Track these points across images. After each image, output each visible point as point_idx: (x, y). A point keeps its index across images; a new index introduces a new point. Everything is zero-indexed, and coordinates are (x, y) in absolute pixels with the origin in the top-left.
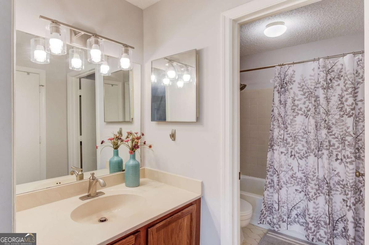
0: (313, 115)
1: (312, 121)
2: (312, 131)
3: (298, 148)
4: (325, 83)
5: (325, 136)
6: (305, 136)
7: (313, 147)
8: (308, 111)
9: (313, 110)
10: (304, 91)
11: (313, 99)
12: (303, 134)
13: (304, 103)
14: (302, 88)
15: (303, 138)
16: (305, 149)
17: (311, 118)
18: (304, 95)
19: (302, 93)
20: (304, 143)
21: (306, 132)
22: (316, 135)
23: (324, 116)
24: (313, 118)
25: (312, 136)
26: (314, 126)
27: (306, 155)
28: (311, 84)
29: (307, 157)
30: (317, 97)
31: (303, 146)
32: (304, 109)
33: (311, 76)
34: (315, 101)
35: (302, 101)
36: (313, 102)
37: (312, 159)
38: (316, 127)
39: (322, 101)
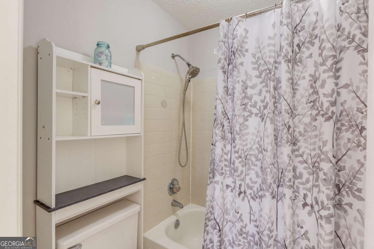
0: (271, 115)
1: (270, 127)
2: (270, 148)
3: (251, 179)
4: (290, 50)
5: (286, 160)
6: (260, 156)
7: (270, 180)
8: (265, 107)
9: (271, 105)
10: (261, 68)
11: (272, 84)
12: (257, 152)
13: (260, 94)
14: (257, 64)
15: (258, 160)
16: (259, 181)
17: (268, 120)
18: (260, 77)
19: (257, 73)
20: (258, 169)
21: (262, 150)
22: (275, 156)
23: (286, 117)
24: (273, 121)
25: (268, 158)
26: (272, 138)
27: (260, 193)
28: (269, 56)
29: (261, 197)
30: (279, 81)
31: (258, 176)
32: (260, 104)
33: (270, 38)
34: (275, 89)
35: (257, 90)
36: (272, 90)
37: (268, 201)
38: (276, 139)
39: (285, 86)
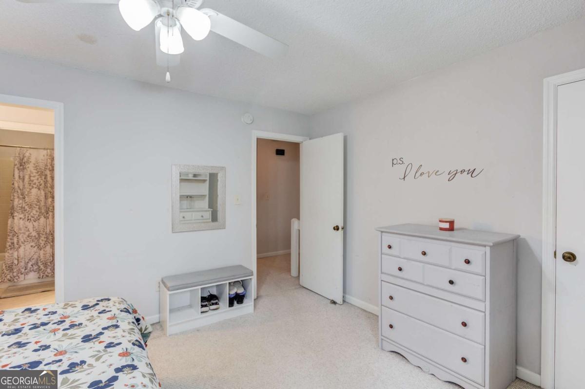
0: (43, 188)
1: (43, 193)
2: (43, 200)
5: (50, 203)
6: (38, 204)
7: (43, 211)
8: (40, 185)
9: (43, 185)
10: (38, 170)
11: (43, 177)
12: (36, 202)
13: (38, 179)
14: (36, 167)
15: (37, 205)
16: (38, 213)
17: (42, 190)
18: (37, 173)
19: (36, 171)
20: (37, 209)
21: (39, 201)
22: (45, 203)
23: (50, 189)
24: (44, 190)
25: (42, 203)
26: (44, 196)
27: (38, 218)
28: (42, 166)
29: (39, 219)
30: (46, 175)
31: (37, 211)
32: (37, 184)
33: (42, 160)
34: (45, 178)
35: (36, 178)
36: (43, 179)
37: (42, 220)
38: (45, 196)
39: (49, 179)
